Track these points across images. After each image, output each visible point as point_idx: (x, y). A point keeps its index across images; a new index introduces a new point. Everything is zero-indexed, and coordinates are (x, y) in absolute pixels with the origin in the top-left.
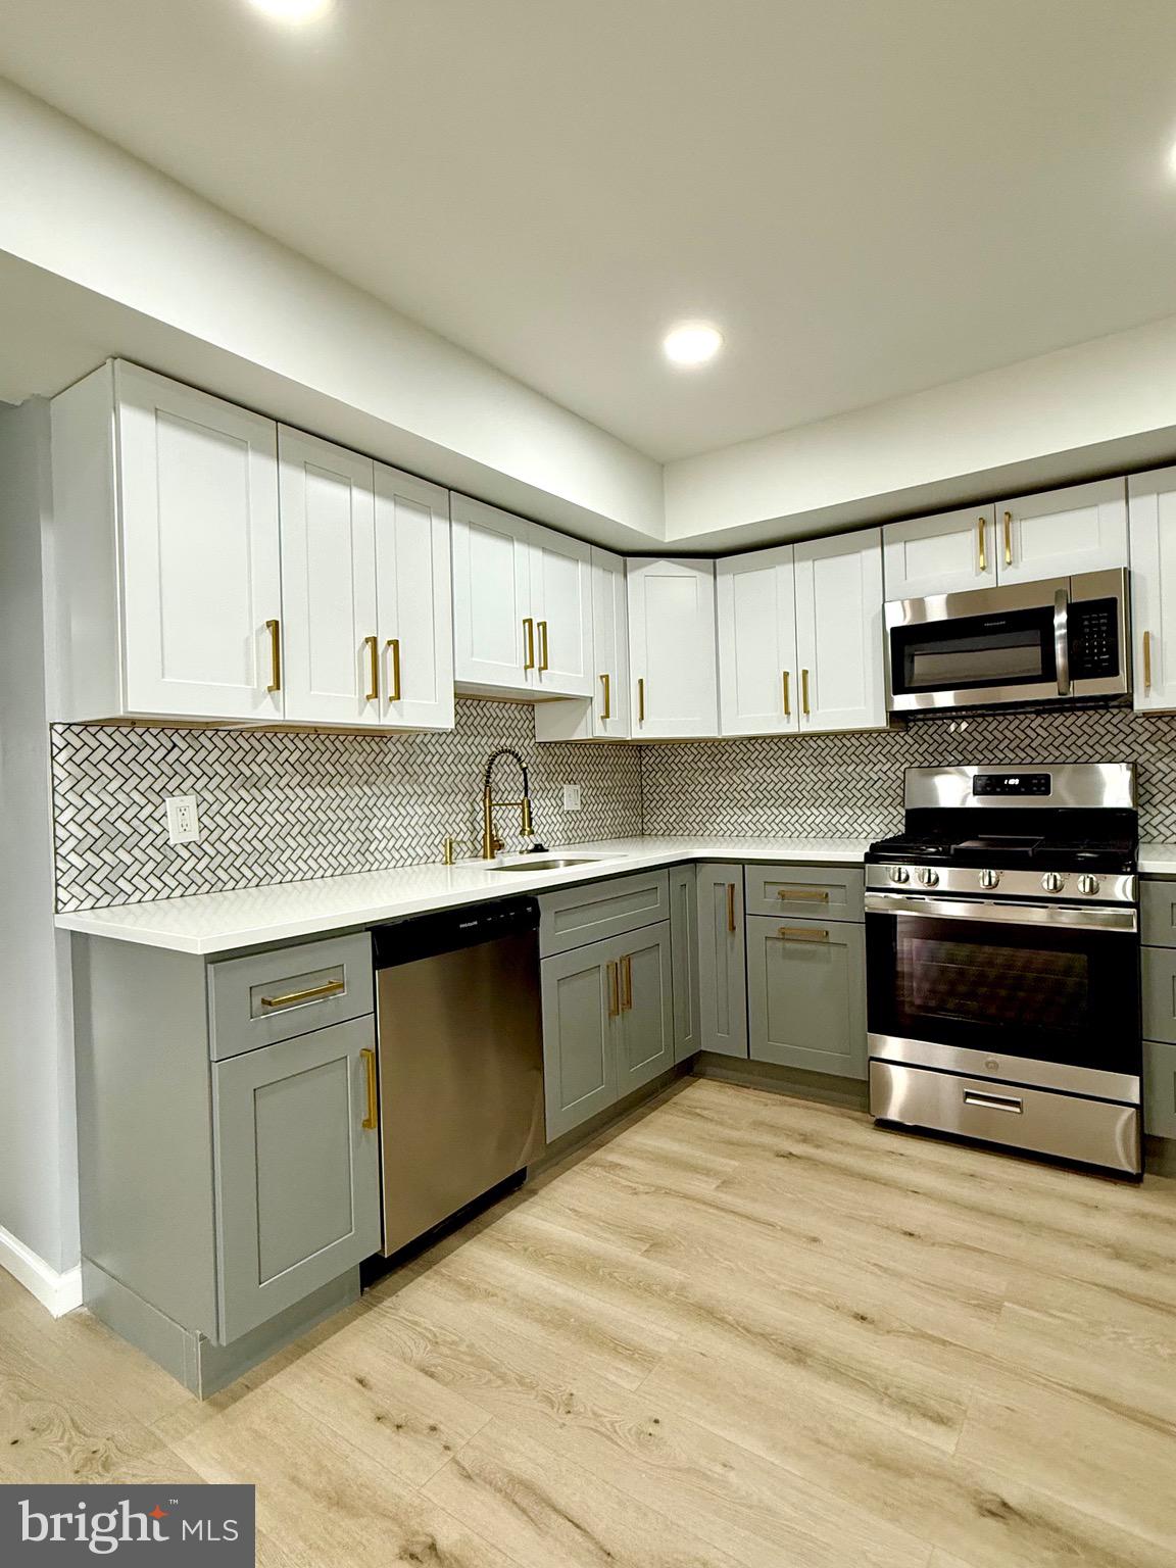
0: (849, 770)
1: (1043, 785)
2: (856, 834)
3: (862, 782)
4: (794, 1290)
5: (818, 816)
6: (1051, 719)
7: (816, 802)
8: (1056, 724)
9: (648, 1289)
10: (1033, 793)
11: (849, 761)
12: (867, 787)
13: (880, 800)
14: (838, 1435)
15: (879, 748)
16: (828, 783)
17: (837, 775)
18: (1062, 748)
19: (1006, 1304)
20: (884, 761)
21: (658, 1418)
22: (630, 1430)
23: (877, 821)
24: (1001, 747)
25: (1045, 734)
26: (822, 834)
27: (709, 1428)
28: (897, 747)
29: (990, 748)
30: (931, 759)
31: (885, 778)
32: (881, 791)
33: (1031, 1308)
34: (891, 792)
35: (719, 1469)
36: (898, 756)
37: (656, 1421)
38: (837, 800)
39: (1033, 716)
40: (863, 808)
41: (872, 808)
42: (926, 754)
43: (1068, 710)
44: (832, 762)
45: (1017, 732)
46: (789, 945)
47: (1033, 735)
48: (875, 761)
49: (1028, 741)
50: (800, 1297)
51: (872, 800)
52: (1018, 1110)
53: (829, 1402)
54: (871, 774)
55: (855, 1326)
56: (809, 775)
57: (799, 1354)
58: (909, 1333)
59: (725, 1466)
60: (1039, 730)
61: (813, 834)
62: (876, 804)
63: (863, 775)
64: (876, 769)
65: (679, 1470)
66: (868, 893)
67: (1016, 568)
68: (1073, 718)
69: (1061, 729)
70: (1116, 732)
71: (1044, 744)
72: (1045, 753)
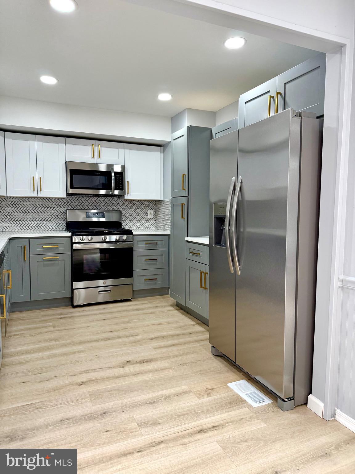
0: (45, 209)
1: (102, 215)
2: (47, 229)
3: (50, 213)
4: (95, 334)
5: (34, 224)
7: (34, 219)
11: (45, 207)
12: (51, 215)
13: (55, 219)
14: (125, 343)
15: (55, 203)
16: (38, 213)
17: (41, 211)
19: (130, 321)
20: (57, 207)
22: (94, 358)
23: (54, 225)
24: (90, 205)
25: (100, 202)
26: (35, 230)
27: (107, 352)
28: (61, 203)
29: (87, 205)
30: (71, 207)
31: (57, 212)
32: (56, 216)
33: (135, 320)
34: (59, 217)
36: (61, 206)
38: (41, 219)
39: (97, 197)
40: (50, 221)
41: (53, 221)
42: (69, 206)
44: (39, 206)
45: (94, 201)
46: (45, 263)
47: (98, 202)
48: (54, 207)
50: (97, 334)
51: (53, 219)
52: (110, 292)
54: (53, 211)
55: (111, 333)
56: (31, 211)
59: (115, 353)
61: (33, 230)
62: (54, 220)
63: (50, 211)
64: (54, 209)
65: (108, 357)
66: (74, 244)
67: (101, 159)
68: (112, 199)
69: (109, 201)
70: (120, 203)
71: (105, 205)
72: (105, 208)
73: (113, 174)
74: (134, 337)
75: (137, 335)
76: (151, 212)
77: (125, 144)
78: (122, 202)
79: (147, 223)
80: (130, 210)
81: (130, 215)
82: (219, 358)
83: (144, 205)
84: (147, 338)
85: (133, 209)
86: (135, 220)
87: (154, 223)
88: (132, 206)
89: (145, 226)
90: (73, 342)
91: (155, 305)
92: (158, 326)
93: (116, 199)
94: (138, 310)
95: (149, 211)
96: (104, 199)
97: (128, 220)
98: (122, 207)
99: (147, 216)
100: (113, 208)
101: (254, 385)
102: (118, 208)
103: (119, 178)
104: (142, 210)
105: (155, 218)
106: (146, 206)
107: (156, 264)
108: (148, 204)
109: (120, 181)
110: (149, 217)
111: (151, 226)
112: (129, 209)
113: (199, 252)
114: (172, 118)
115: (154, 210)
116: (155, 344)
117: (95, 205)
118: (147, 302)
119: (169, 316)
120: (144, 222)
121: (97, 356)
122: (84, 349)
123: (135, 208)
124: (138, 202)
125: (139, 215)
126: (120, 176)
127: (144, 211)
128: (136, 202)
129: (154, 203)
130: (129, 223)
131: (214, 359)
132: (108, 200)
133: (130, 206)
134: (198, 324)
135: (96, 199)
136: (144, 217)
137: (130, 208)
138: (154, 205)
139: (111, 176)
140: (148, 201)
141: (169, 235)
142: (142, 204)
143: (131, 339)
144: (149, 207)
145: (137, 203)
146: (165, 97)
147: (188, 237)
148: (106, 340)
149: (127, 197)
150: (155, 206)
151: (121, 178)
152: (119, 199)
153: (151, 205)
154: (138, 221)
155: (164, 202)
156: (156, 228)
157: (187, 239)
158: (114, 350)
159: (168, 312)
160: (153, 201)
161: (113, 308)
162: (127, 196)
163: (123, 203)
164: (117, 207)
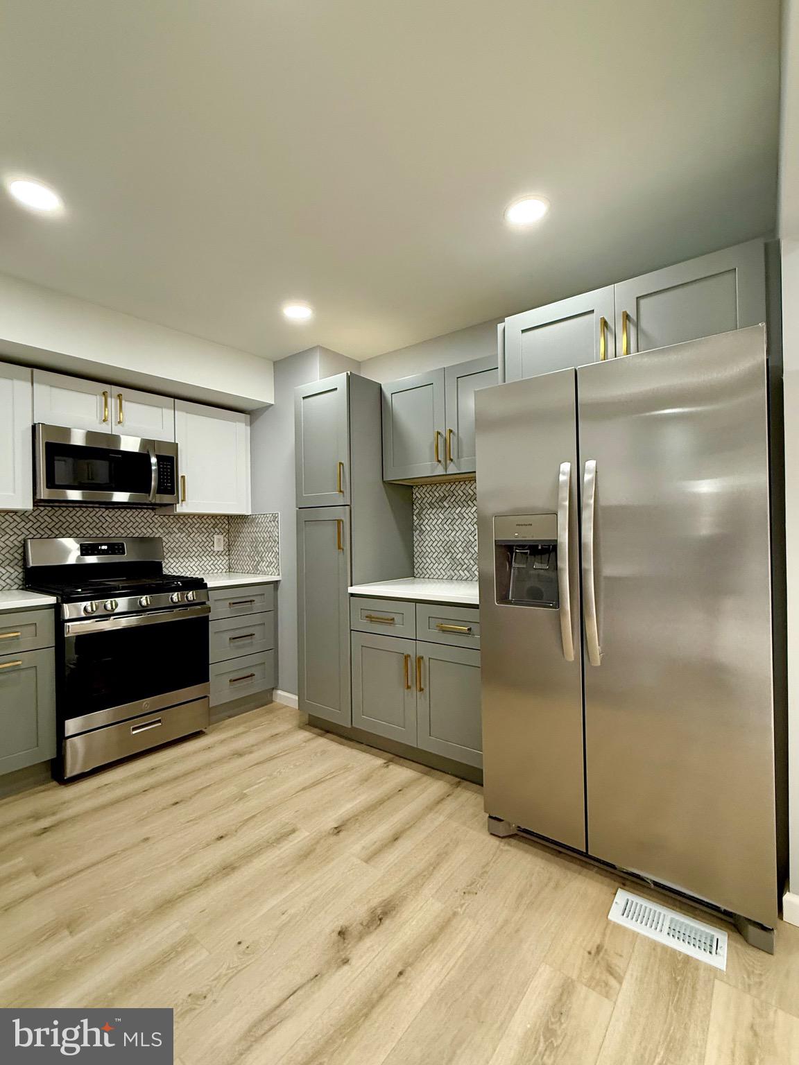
1: (121, 549)
4: (181, 858)
6: (113, 512)
8: (116, 515)
9: (118, 936)
10: (116, 554)
14: (284, 866)
18: (119, 529)
19: (245, 792)
21: (238, 941)
22: (239, 959)
24: (85, 526)
25: (110, 521)
27: (258, 915)
29: (78, 527)
30: (35, 533)
33: (252, 786)
35: (284, 917)
37: (240, 943)
39: (104, 510)
42: (31, 529)
43: (122, 508)
45: (94, 518)
47: (104, 521)
49: (100, 524)
50: (187, 857)
52: (160, 724)
53: (265, 864)
55: (223, 843)
57: (228, 869)
58: (241, 825)
59: (283, 914)
60: (107, 518)
65: (277, 936)
66: (68, 624)
67: (123, 426)
68: (137, 513)
69: (131, 518)
70: (156, 521)
71: (123, 526)
72: (123, 532)
73: (154, 460)
74: (291, 837)
75: (294, 831)
76: (219, 539)
77: (176, 400)
78: (159, 518)
79: (212, 562)
80: (177, 536)
81: (177, 546)
82: (513, 841)
83: (206, 525)
84: (324, 834)
85: (184, 534)
86: (187, 555)
87: (225, 561)
88: (182, 527)
89: (207, 566)
90: (134, 914)
91: (267, 734)
92: (320, 788)
93: (148, 514)
94: (239, 754)
95: (215, 536)
96: (125, 513)
97: (172, 556)
98: (159, 529)
99: (212, 547)
100: (140, 531)
101: (645, 895)
102: (151, 532)
103: (165, 468)
104: (202, 535)
105: (227, 549)
106: (210, 527)
107: (251, 644)
108: (214, 522)
109: (167, 475)
110: (216, 549)
111: (221, 566)
112: (174, 534)
113: (392, 616)
114: (275, 363)
115: (224, 534)
116: (356, 844)
117: (98, 526)
118: (241, 729)
119: (319, 754)
120: (205, 559)
121: (243, 946)
122: (184, 932)
123: (187, 532)
124: (194, 519)
125: (196, 546)
126: (169, 463)
127: (205, 536)
128: (189, 520)
129: (225, 520)
130: (174, 564)
131: (507, 848)
132: (128, 515)
133: (177, 527)
134: (391, 761)
135: (100, 513)
136: (205, 550)
137: (177, 531)
138: (224, 525)
139: (150, 465)
140: (214, 516)
141: (276, 583)
142: (201, 522)
143: (289, 847)
144: (216, 529)
145: (191, 522)
146: (297, 312)
147: (351, 586)
148: (227, 874)
149: (180, 509)
150: (227, 527)
151: (169, 468)
152: (153, 514)
153: (220, 525)
154: (194, 558)
155: (253, 520)
156: (230, 569)
157: (351, 590)
158: (273, 902)
159: (307, 744)
160: (223, 518)
161: (175, 761)
162: (182, 506)
163: (162, 521)
164: (149, 530)
